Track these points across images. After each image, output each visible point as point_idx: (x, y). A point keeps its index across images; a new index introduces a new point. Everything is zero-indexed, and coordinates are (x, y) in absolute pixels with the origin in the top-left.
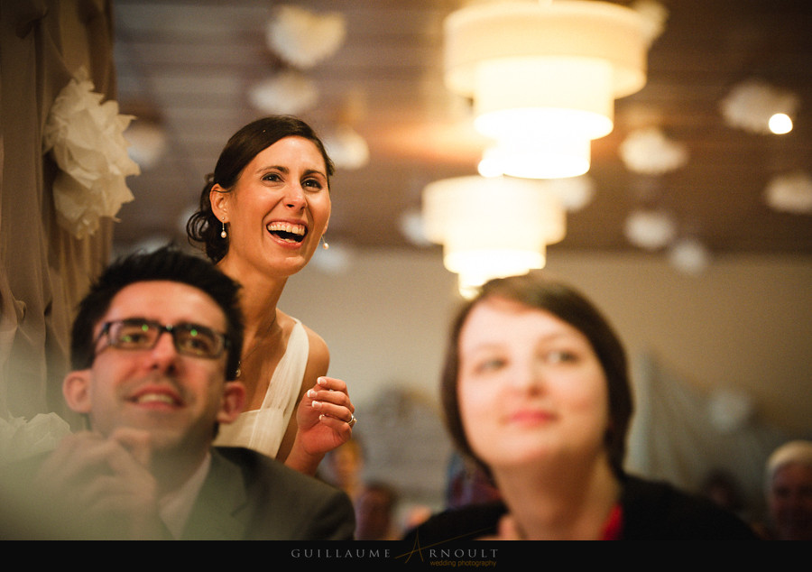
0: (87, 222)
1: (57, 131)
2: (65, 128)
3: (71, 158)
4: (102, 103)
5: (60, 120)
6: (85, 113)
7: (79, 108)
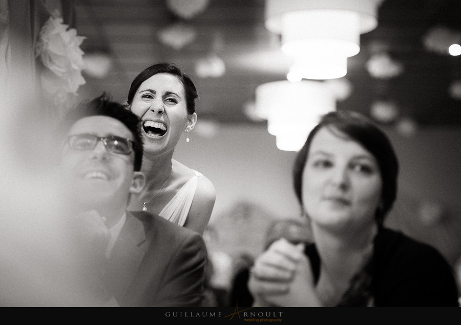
0: (60, 96)
1: (43, 45)
2: (47, 43)
3: (51, 60)
4: (67, 30)
5: (44, 38)
6: (58, 35)
7: (55, 32)
